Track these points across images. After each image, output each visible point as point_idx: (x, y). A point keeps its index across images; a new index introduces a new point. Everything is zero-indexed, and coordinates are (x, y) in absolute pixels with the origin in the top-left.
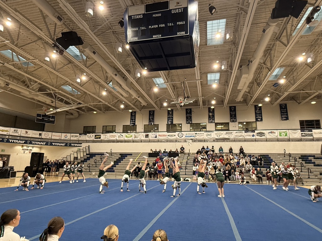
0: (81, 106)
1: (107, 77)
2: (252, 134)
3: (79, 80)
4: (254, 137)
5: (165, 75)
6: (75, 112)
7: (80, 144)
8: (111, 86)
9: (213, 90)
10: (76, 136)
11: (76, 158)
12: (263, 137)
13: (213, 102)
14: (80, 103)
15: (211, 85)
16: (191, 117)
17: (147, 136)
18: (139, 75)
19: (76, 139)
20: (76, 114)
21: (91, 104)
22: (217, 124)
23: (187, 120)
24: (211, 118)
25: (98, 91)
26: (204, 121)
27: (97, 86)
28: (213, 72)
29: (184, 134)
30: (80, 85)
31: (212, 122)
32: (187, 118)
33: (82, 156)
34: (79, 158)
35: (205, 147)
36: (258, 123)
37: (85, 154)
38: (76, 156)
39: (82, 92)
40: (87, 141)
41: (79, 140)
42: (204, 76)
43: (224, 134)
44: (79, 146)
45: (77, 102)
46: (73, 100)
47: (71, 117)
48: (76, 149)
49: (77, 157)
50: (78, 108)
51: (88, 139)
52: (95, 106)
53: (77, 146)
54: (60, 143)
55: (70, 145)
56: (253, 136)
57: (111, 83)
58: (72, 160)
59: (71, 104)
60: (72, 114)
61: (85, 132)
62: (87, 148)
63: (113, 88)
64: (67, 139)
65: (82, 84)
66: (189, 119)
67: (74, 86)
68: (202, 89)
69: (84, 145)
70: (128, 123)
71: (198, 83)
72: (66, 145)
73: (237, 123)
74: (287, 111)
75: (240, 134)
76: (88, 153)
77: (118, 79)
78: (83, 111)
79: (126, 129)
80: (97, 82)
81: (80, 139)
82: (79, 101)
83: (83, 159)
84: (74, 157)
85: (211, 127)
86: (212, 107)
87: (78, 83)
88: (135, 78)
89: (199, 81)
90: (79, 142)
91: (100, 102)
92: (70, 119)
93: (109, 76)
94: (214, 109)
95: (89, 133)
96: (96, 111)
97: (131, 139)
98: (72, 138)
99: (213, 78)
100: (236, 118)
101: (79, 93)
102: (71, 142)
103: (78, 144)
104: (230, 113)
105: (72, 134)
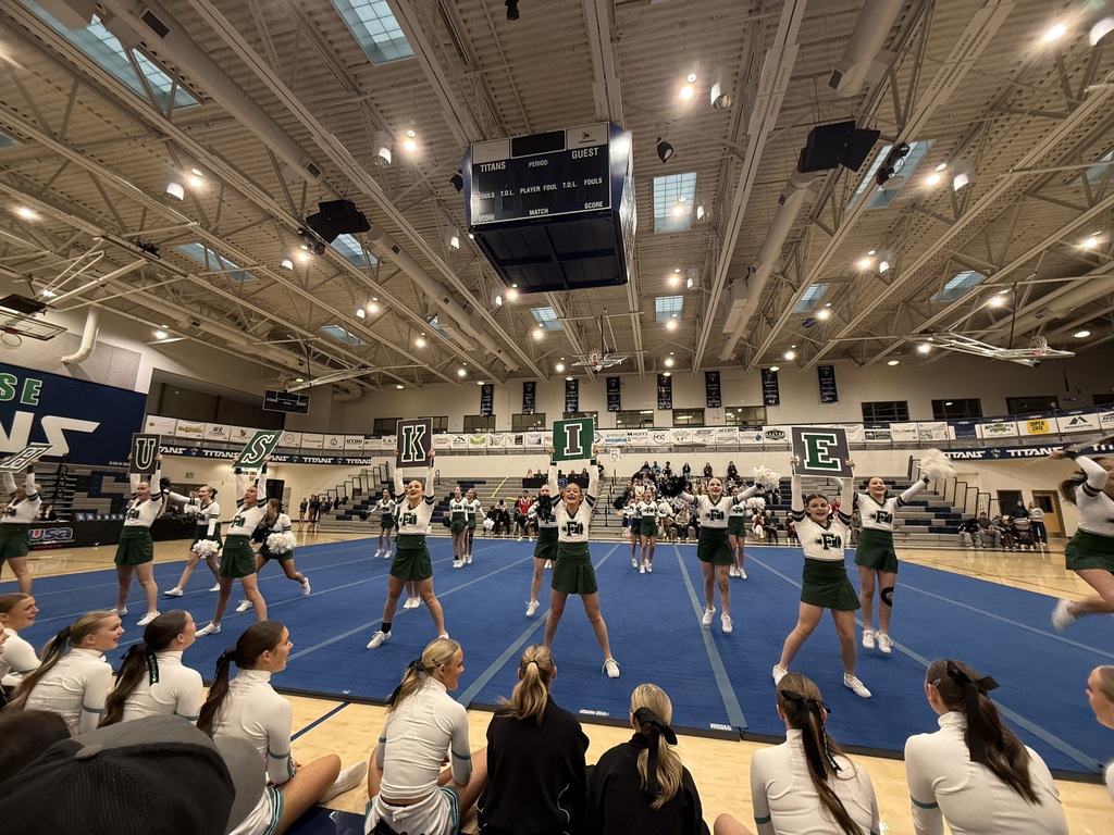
0: (368, 372)
1: (426, 306)
2: (756, 433)
3: (361, 314)
4: (761, 442)
5: (559, 301)
6: (355, 386)
7: (366, 458)
8: (437, 327)
9: (669, 335)
10: (357, 441)
11: (357, 492)
12: (781, 441)
13: (669, 363)
14: (364, 366)
15: (662, 325)
16: (618, 397)
17: (519, 440)
18: (499, 301)
19: (356, 447)
20: (357, 392)
21: (390, 369)
22: (676, 413)
23: (609, 404)
24: (665, 398)
25: (406, 337)
26: (649, 405)
27: (404, 327)
28: (668, 294)
29: (603, 435)
30: (365, 324)
31: (665, 408)
32: (609, 398)
33: (371, 486)
34: (365, 490)
35: (651, 465)
36: (769, 408)
37: (379, 483)
38: (357, 486)
39: (370, 340)
40: (382, 453)
41: (363, 451)
42: (647, 303)
43: (692, 436)
44: (364, 464)
45: (357, 363)
46: (348, 359)
47: (346, 397)
48: (357, 471)
49: (361, 489)
50: (360, 378)
51: (384, 447)
52: (400, 372)
53: (359, 464)
54: (321, 458)
55: (344, 463)
56: (758, 438)
57: (436, 320)
58: (350, 495)
59: (345, 368)
60: (347, 391)
61: (378, 432)
62: (383, 468)
63: (441, 331)
64: (336, 447)
65: (369, 322)
66: (613, 401)
67: (349, 327)
68: (642, 333)
69: (376, 461)
70: (476, 410)
71: (635, 319)
72: (333, 463)
73: (722, 410)
74: (834, 381)
75: (728, 435)
76: (384, 479)
77: (451, 309)
78: (373, 383)
79: (471, 426)
80: (404, 318)
81: (367, 447)
82: (363, 361)
83: (373, 494)
84: (354, 490)
85: (663, 418)
86: (667, 374)
87: (359, 320)
88: (489, 307)
89: (637, 314)
90: (365, 456)
91: (411, 362)
92: (344, 403)
93: (431, 303)
94: (670, 378)
95: (388, 433)
96: (401, 383)
97: (482, 446)
98: (348, 447)
99: (667, 309)
100: (719, 399)
101: (363, 343)
102: (346, 455)
103: (362, 458)
104: (707, 388)
105: (348, 437)
